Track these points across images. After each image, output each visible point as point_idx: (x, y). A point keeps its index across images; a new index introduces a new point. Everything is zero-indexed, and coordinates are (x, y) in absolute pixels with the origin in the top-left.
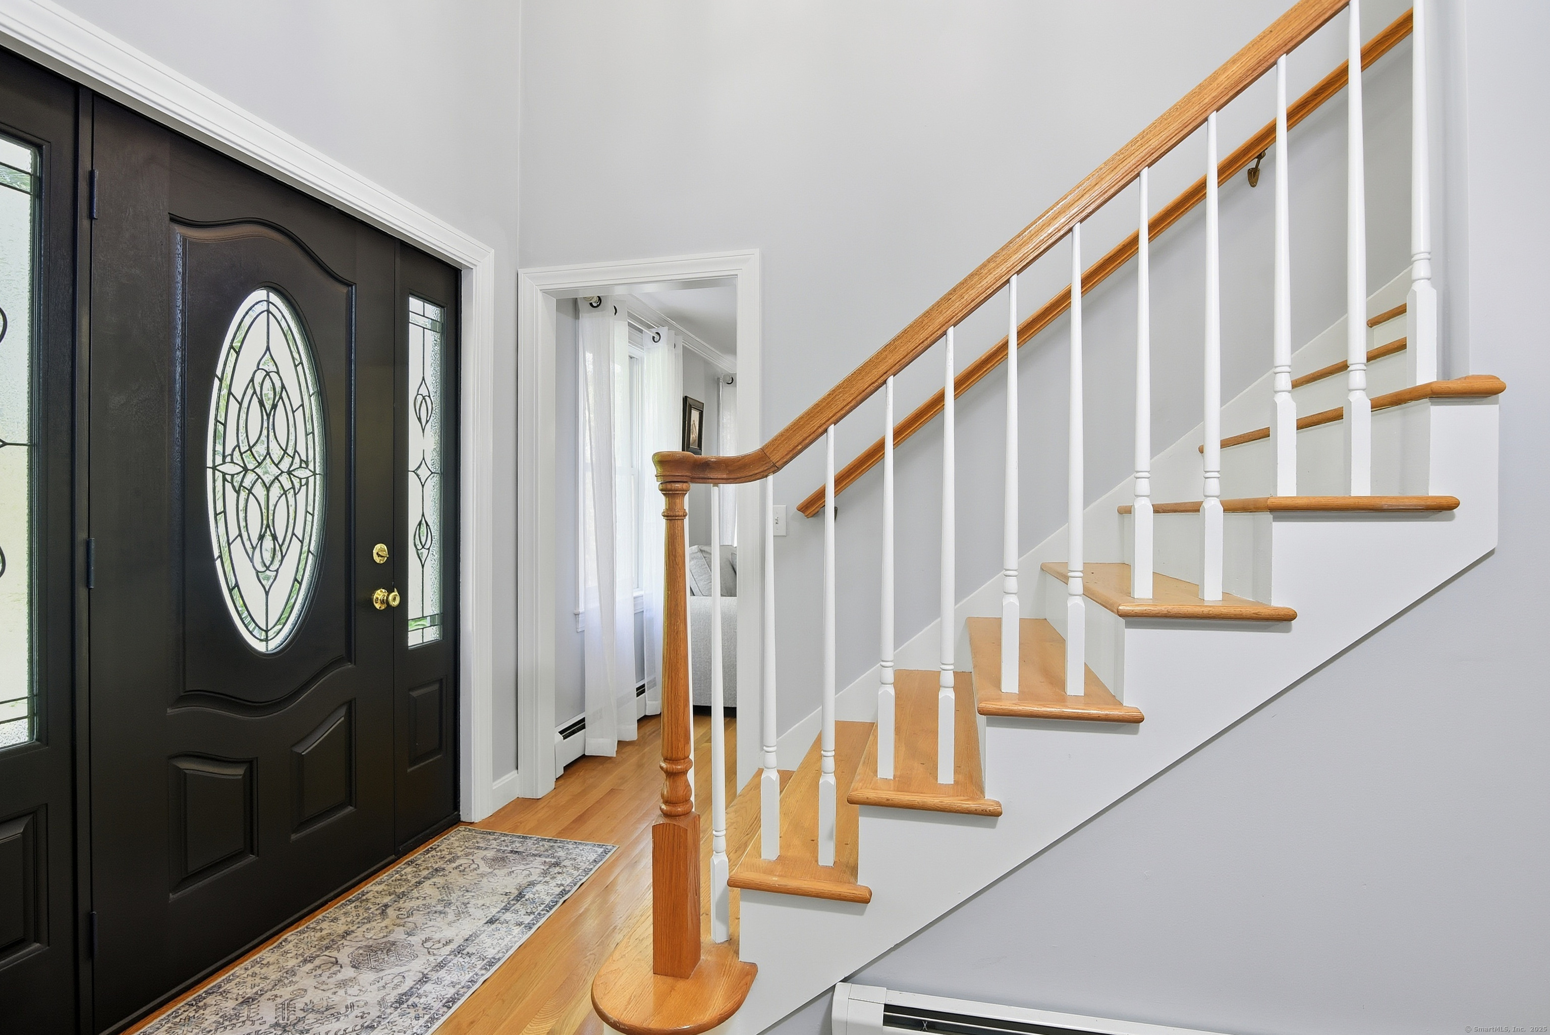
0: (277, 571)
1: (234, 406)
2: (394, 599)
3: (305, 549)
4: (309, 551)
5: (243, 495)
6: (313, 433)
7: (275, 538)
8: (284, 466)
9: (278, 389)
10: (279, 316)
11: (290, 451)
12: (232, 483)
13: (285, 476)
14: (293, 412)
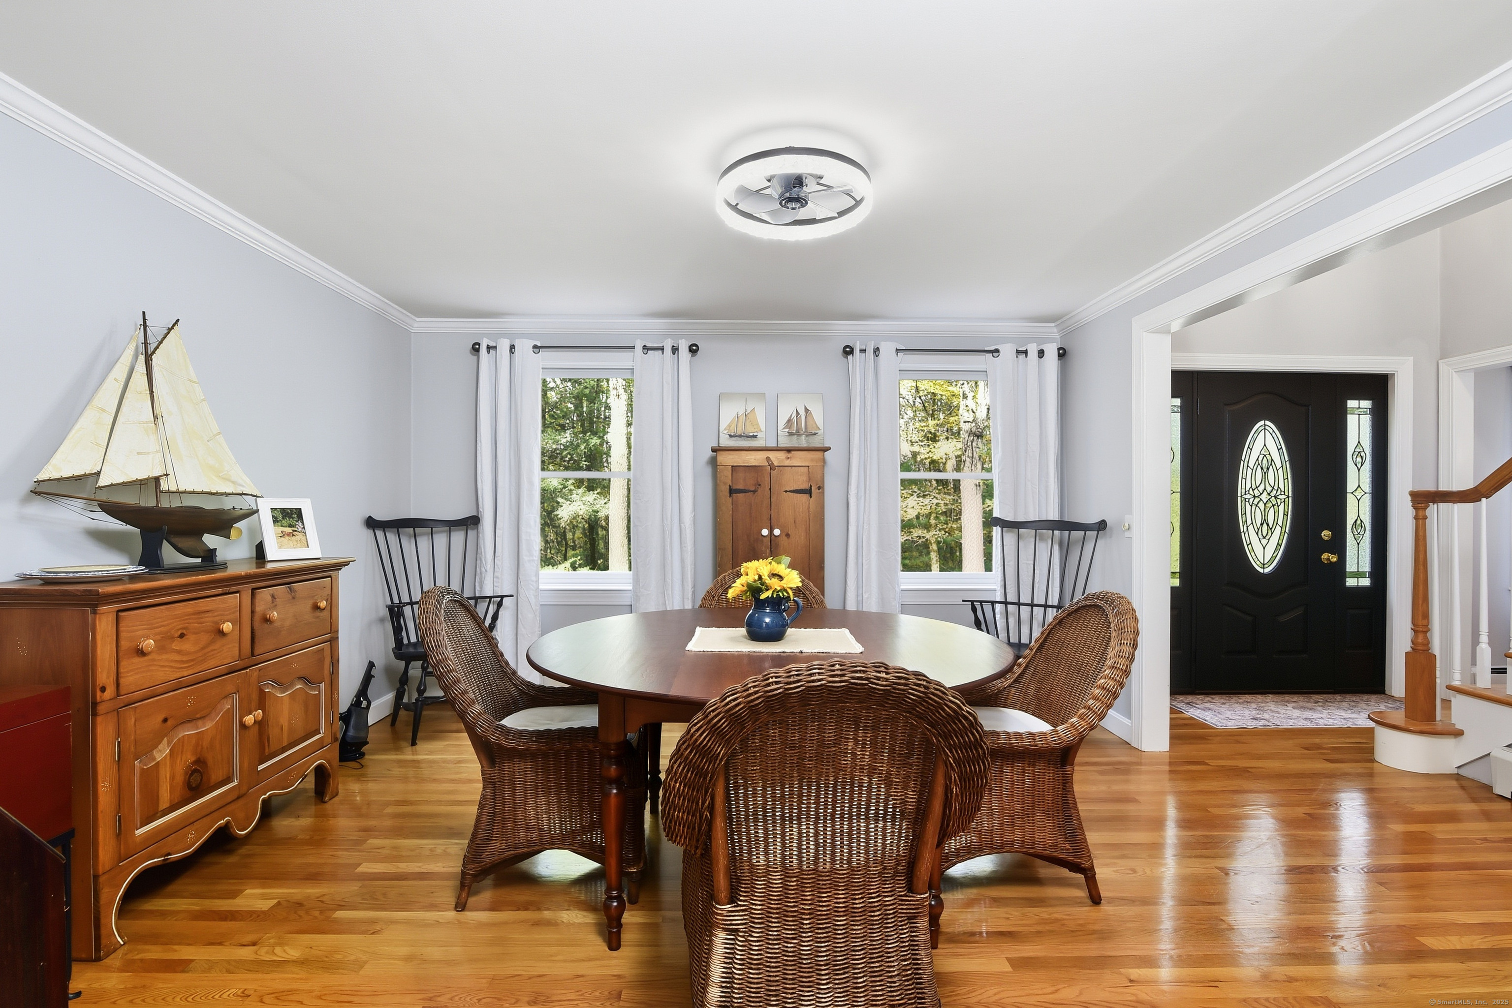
0: (1269, 539)
1: (1250, 471)
2: (1334, 559)
3: (1283, 531)
4: (1285, 531)
5: (1254, 507)
6: (1287, 478)
7: (1268, 525)
8: (1273, 494)
9: (1270, 461)
10: (1271, 431)
11: (1276, 488)
12: (1249, 502)
13: (1273, 498)
14: (1277, 470)
